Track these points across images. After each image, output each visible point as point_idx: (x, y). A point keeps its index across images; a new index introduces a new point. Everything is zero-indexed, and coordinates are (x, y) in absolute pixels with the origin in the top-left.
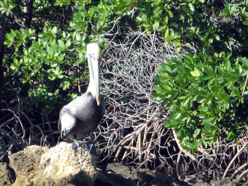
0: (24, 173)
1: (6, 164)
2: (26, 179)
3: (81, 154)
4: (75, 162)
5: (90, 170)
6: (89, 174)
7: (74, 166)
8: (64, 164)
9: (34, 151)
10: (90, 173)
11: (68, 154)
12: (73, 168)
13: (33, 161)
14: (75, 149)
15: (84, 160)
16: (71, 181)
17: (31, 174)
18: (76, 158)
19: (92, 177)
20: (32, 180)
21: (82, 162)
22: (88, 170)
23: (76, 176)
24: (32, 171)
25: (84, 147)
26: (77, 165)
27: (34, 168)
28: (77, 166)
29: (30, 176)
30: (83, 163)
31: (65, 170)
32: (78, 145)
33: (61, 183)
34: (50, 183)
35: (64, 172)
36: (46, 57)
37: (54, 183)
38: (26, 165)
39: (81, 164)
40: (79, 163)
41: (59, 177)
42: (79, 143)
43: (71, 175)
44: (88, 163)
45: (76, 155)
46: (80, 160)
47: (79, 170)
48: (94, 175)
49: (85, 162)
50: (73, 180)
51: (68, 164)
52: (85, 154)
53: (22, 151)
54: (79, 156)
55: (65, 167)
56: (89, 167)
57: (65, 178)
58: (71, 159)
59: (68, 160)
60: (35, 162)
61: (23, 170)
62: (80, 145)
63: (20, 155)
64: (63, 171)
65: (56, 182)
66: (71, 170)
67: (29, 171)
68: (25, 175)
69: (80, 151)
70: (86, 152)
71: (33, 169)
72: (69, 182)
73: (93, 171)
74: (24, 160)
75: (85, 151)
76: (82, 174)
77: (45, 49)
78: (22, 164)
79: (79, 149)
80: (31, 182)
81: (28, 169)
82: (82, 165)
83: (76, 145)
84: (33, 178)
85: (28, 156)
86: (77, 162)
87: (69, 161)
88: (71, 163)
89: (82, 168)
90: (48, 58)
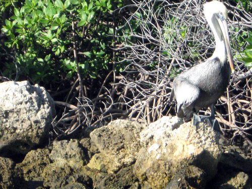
0: (113, 152)
1: (76, 141)
2: (116, 160)
3: (204, 130)
4: (197, 140)
5: (214, 150)
6: (212, 154)
7: (196, 145)
8: (184, 143)
9: (122, 126)
10: (214, 153)
11: (189, 130)
12: (195, 148)
13: (122, 138)
14: (197, 124)
15: (207, 138)
16: (193, 162)
17: (122, 154)
18: (198, 136)
19: (216, 158)
20: (123, 160)
21: (205, 140)
22: (212, 149)
23: (198, 156)
24: (123, 149)
25: (206, 122)
26: (199, 143)
27: (125, 146)
28: (200, 145)
29: (120, 156)
30: (206, 142)
31: (185, 149)
32: (200, 120)
33: (181, 164)
34: (166, 165)
35: (184, 152)
36: (44, 18)
37: (171, 165)
38: (114, 142)
39: (204, 142)
40: (201, 141)
41: (179, 158)
42: (200, 117)
43: (193, 156)
44: (212, 141)
45: (197, 132)
46: (203, 138)
47: (202, 150)
48: (219, 155)
49: (209, 139)
50: (194, 161)
51: (188, 143)
52: (208, 131)
53: (106, 126)
54: (201, 133)
55: (185, 146)
56: (212, 146)
57: (185, 160)
58: (192, 136)
59: (188, 138)
60: (124, 139)
61: (111, 148)
62: (202, 120)
63: (103, 131)
64: (183, 150)
65: (175, 163)
66: (193, 150)
67: (118, 150)
68: (113, 154)
69: (202, 127)
70: (209, 128)
71: (124, 148)
72: (190, 164)
73: (217, 151)
74: (110, 137)
75: (207, 127)
76: (205, 154)
77: (41, 9)
78: (108, 141)
79: (201, 124)
80: (122, 162)
81: (117, 148)
82: (205, 144)
83: (197, 120)
84: (124, 157)
85: (115, 132)
86: (199, 140)
87: (190, 139)
88: (192, 142)
89: (205, 147)
90: (47, 19)
